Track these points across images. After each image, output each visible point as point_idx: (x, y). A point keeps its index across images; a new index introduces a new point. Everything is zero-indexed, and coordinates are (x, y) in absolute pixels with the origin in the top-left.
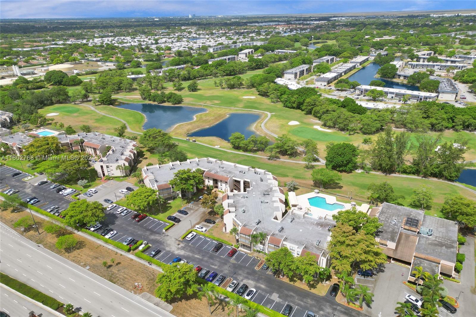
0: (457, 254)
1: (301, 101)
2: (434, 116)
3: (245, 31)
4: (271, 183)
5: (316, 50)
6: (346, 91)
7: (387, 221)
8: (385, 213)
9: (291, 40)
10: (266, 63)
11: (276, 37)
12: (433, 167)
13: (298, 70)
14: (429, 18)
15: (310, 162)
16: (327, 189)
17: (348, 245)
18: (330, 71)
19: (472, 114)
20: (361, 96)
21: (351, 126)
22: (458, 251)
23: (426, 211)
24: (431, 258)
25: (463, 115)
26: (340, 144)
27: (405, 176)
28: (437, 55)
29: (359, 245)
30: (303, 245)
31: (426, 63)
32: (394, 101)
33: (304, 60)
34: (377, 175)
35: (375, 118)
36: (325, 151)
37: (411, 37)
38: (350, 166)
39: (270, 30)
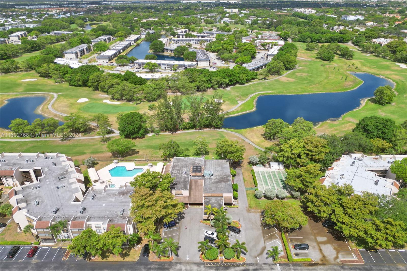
0: (233, 185)
1: (86, 78)
2: (197, 80)
3: (14, 13)
4: (66, 165)
5: (92, 31)
6: (126, 65)
7: (179, 173)
8: (176, 166)
9: (66, 22)
10: (43, 44)
11: (50, 19)
12: (204, 120)
13: (78, 49)
14: (180, 3)
15: (104, 135)
16: (125, 157)
17: (148, 207)
18: (109, 49)
19: (221, 75)
20: (141, 69)
21: (136, 96)
22: (233, 182)
23: (206, 156)
24: (216, 194)
25: (216, 77)
26: (127, 114)
27: (186, 131)
28: (191, 32)
29: (158, 203)
30: (108, 218)
31: (185, 39)
32: (167, 71)
33: (82, 40)
34: (166, 135)
35: (154, 86)
36: (116, 122)
37: (170, 19)
38: (141, 131)
39: (42, 13)
